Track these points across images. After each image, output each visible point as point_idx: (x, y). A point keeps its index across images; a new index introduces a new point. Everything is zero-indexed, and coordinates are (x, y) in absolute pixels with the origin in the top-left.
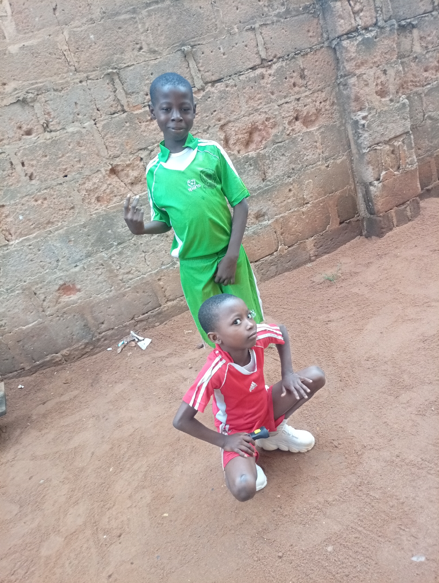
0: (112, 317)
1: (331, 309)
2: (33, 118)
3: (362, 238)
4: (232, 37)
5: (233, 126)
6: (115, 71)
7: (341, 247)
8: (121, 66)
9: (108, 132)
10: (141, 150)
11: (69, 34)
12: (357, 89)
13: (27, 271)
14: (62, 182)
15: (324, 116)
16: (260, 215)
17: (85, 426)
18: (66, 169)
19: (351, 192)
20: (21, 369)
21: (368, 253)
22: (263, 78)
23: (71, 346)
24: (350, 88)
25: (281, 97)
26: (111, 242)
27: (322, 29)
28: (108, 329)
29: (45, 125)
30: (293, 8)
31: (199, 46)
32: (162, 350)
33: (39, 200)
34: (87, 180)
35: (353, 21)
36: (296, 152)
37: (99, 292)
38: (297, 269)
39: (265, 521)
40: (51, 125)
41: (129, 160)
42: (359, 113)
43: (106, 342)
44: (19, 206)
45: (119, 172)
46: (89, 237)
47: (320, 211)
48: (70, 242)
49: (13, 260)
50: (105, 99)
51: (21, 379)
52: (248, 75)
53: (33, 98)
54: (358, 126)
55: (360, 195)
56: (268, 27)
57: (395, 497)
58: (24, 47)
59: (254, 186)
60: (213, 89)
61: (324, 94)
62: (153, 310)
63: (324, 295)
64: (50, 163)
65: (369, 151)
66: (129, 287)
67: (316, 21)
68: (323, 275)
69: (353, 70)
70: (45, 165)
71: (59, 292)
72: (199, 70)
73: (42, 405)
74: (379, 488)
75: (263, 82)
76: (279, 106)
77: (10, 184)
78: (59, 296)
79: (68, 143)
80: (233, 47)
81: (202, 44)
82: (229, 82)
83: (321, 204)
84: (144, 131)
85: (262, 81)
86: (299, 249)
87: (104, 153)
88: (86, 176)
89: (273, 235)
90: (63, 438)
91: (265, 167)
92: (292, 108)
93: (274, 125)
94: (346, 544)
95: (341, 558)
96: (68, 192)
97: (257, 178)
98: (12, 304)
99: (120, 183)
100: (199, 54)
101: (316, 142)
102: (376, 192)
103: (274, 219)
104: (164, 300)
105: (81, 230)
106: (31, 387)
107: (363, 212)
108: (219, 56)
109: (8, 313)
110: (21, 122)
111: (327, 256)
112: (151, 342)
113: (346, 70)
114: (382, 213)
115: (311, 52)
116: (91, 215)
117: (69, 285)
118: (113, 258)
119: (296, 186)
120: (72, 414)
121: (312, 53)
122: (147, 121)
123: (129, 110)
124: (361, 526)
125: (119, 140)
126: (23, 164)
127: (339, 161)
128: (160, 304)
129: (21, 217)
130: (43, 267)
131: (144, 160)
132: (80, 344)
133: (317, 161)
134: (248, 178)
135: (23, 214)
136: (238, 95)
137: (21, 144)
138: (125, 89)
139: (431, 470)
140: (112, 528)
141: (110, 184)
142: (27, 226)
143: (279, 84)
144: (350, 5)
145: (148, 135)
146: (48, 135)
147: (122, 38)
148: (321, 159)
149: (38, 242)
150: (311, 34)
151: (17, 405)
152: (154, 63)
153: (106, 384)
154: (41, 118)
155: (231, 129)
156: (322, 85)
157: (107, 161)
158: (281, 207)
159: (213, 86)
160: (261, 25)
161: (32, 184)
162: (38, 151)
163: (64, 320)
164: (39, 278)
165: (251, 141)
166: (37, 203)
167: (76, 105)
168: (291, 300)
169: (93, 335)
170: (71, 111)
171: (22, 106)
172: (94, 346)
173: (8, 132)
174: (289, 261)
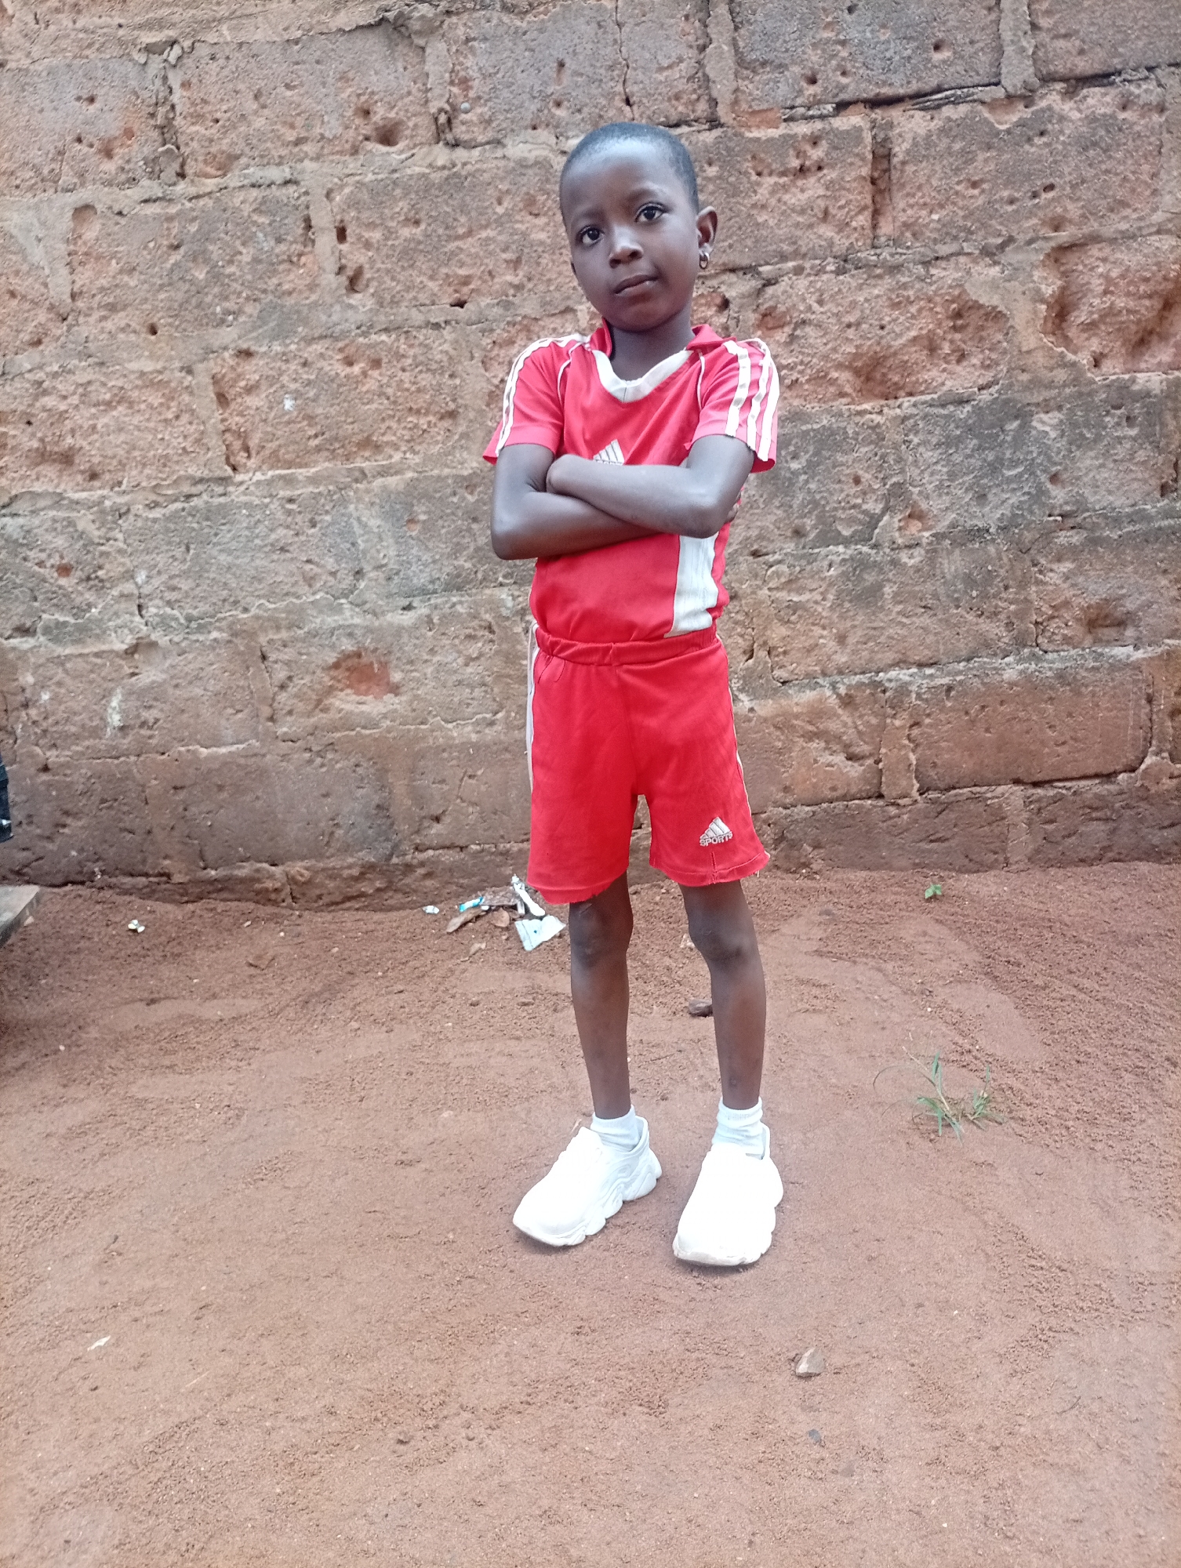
0: (471, 810)
2: (414, 89)
5: (1104, 260)
10: (733, 270)
13: (260, 581)
14: (441, 320)
16: (1106, 616)
17: (179, 1130)
18: (466, 281)
20: (161, 875)
23: (320, 856)
28: (448, 843)
29: (443, 119)
33: (357, 361)
34: (523, 335)
37: (454, 715)
40: (463, 123)
43: (429, 883)
44: (293, 366)
46: (475, 526)
48: (412, 526)
49: (229, 531)
50: (661, 69)
51: (150, 904)
53: (431, 20)
59: (1118, 503)
60: (1067, 107)
64: (421, 247)
70: (405, 252)
71: (333, 673)
72: (1034, 26)
73: (141, 1006)
77: (286, 287)
78: (330, 691)
79: (496, 194)
82: (1137, 91)
84: (763, 207)
88: (525, 317)
89: (1138, 705)
90: (94, 1140)
96: (451, 358)
97: (1140, 476)
98: (191, 666)
103: (1159, 650)
105: (455, 494)
106: (163, 939)
109: (171, 691)
110: (373, 93)
112: (559, 935)
117: (372, 664)
122: (783, 174)
123: (732, 123)
126: (342, 235)
129: (288, 404)
130: (310, 580)
131: (733, 307)
132: (350, 860)
134: (1102, 466)
135: (297, 395)
136: (1161, 146)
137: (352, 165)
138: (741, 44)
142: (297, 437)
145: (771, 223)
146: (441, 155)
149: (315, 497)
151: (90, 977)
154: (437, 91)
155: (1092, 269)
159: (1069, 94)
161: (351, 306)
162: (396, 200)
163: (324, 769)
164: (289, 612)
165: (1159, 334)
166: (348, 370)
167: (559, 71)
168: (1124, 968)
169: (396, 847)
170: (537, 88)
171: (388, 37)
172: (390, 882)
173: (326, 118)
174: (1172, 825)
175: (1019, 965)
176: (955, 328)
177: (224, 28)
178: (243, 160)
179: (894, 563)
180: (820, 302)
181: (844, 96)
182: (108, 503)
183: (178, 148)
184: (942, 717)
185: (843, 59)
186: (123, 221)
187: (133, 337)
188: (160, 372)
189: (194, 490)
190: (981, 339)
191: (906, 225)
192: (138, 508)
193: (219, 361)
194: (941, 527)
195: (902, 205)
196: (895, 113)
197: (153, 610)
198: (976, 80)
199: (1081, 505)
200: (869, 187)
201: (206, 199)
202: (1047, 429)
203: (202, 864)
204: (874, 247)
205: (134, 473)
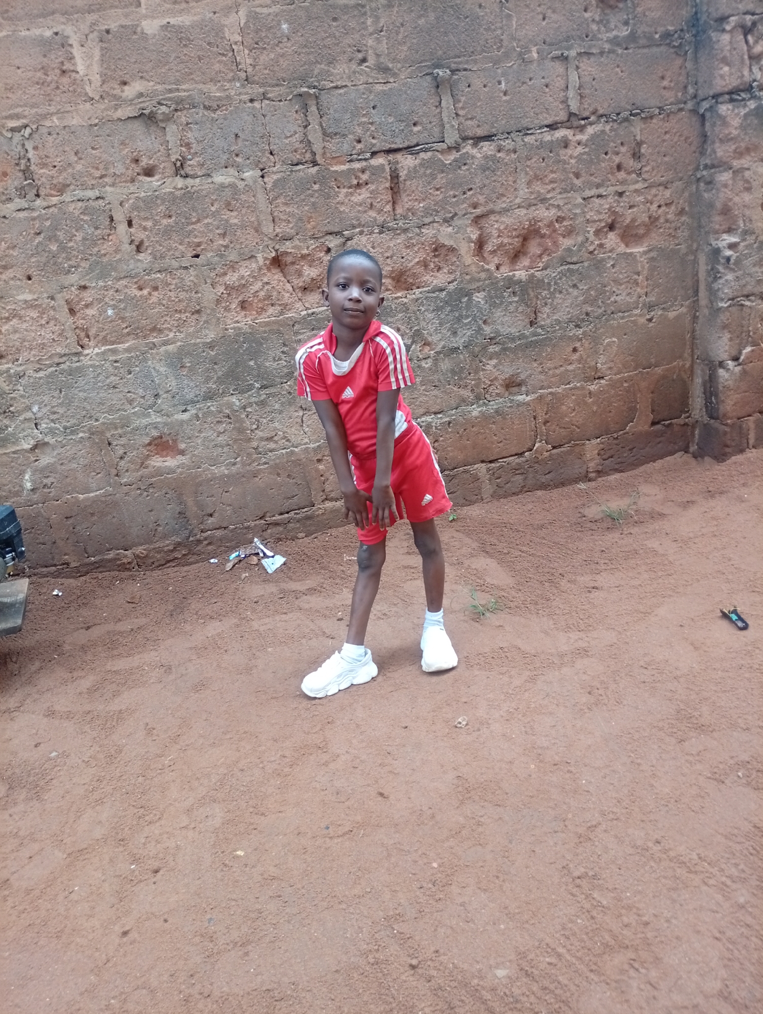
0: (228, 508)
1: (603, 567)
2: (162, 149)
3: (687, 457)
4: (525, 65)
5: (497, 221)
6: (312, 91)
7: (646, 465)
8: (325, 85)
9: (282, 194)
10: (330, 234)
11: (247, 16)
12: (729, 193)
13: (103, 405)
14: (188, 265)
15: (661, 230)
16: (513, 382)
17: (145, 679)
18: (199, 244)
19: (683, 373)
20: (64, 564)
21: (692, 484)
22: (566, 147)
23: (152, 542)
24: (718, 190)
25: (591, 185)
26: (251, 382)
27: (687, 78)
28: (217, 527)
29: (178, 164)
30: (644, 32)
31: (465, 72)
32: (300, 581)
33: (145, 288)
34: (230, 270)
35: (746, 72)
36: (599, 286)
37: (215, 462)
38: (560, 489)
39: (402, 901)
40: (189, 166)
41: (308, 248)
42: (725, 236)
43: (210, 547)
44: (111, 292)
45: (286, 265)
46: (216, 367)
47: (620, 395)
48: (183, 369)
49: (84, 380)
50: (287, 137)
51: (60, 581)
52: (540, 137)
53: (168, 114)
54: (717, 258)
55: (698, 381)
56: (592, 59)
57: (634, 910)
58: (167, 27)
59: (513, 331)
60: (474, 151)
61: (668, 193)
62: (299, 509)
63: (596, 543)
64: (174, 229)
65: (730, 306)
66: (265, 463)
67: (679, 61)
68: (604, 508)
69: (729, 159)
70: (166, 231)
71: (148, 448)
72: (457, 115)
73: (84, 631)
74: (610, 888)
75: (564, 154)
76: (584, 199)
77: (103, 252)
78: (148, 457)
79: (211, 201)
80: (524, 83)
81: (470, 70)
82: (504, 144)
83: (625, 385)
84: (342, 203)
85: (563, 152)
86: (570, 455)
87: (268, 228)
88: (231, 261)
89: (530, 421)
90: (105, 691)
91: (539, 302)
92: (608, 206)
93: (569, 233)
94: (530, 970)
95: (516, 991)
96: (195, 284)
97: (521, 318)
98: (69, 453)
99: (284, 285)
100: (462, 86)
101: (638, 274)
102: (727, 380)
103: (536, 395)
104: (320, 496)
105: (204, 351)
106: (74, 597)
107: (698, 411)
108: (496, 94)
109: (59, 467)
110: (140, 151)
111: (617, 476)
112: (284, 564)
113: (716, 157)
114: (731, 418)
115: (660, 114)
116: (226, 329)
117: (168, 441)
118: (249, 410)
119: (586, 345)
120: (129, 655)
121: (661, 116)
122: (350, 187)
123: (323, 163)
124: (564, 946)
125: (296, 211)
126: (130, 224)
127: (671, 315)
128: (312, 502)
129: (110, 312)
130: (130, 402)
131: (333, 252)
132: (167, 542)
133: (634, 308)
134: (505, 315)
135: (114, 307)
136: (516, 168)
137: (133, 188)
138: (324, 125)
139: (710, 878)
140: (148, 854)
141: (267, 283)
142: (116, 329)
143: (591, 161)
144: (747, 42)
145: (347, 211)
146: (180, 182)
147: (335, 37)
148: (640, 306)
149: (129, 359)
150: (665, 83)
151: (44, 622)
152: (381, 88)
153: (195, 616)
154: (174, 150)
155: (492, 226)
156: (670, 175)
157: (270, 242)
158: (554, 376)
159: (475, 145)
160: (581, 53)
161: (139, 260)
162: (158, 206)
163: (149, 498)
164: (121, 419)
165: (522, 253)
166: (141, 293)
167: (236, 139)
168: (538, 539)
169: (191, 532)
170: (226, 148)
171: (147, 124)
172: (190, 550)
173: (116, 164)
174: (549, 473)
175: (495, 545)
176: (435, 256)
177: (55, 119)
178: (72, 187)
179: (419, 367)
180: (373, 247)
181: (374, 149)
182: (12, 371)
183: (34, 181)
184: (447, 436)
185: (373, 131)
186: (7, 221)
187: (18, 283)
188: (36, 300)
189: (61, 360)
190: (447, 260)
191: (408, 209)
192: (30, 372)
193: (69, 292)
194: (438, 349)
195: (406, 200)
196: (399, 156)
197: (44, 426)
198: (434, 140)
199: (498, 334)
200: (390, 192)
201: (53, 208)
202: (480, 300)
203: (86, 555)
204: (395, 220)
205: (25, 354)
